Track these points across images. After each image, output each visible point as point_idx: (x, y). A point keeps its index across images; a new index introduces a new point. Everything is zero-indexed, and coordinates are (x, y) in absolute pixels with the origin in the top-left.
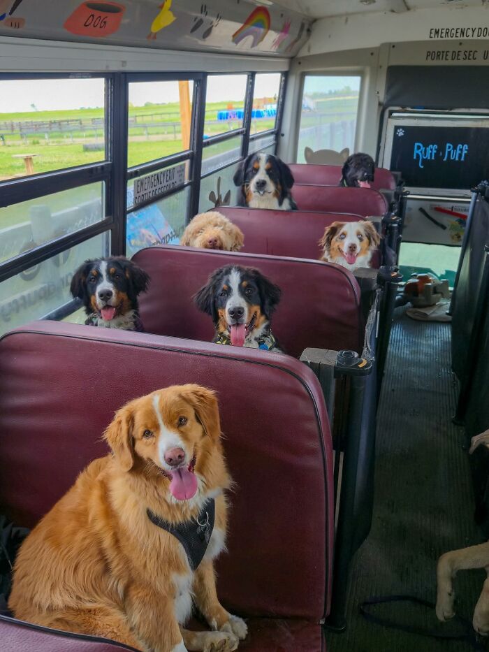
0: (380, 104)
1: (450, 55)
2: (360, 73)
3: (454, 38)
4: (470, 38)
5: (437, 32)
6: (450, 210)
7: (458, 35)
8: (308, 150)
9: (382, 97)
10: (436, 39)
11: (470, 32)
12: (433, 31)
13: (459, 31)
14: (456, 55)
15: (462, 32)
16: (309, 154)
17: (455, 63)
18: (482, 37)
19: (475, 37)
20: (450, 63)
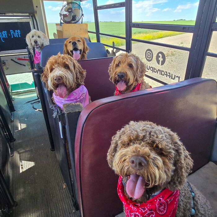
6: (24, 58)
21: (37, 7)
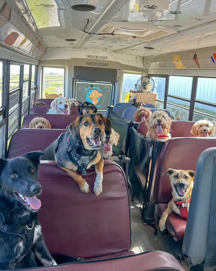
0: (72, 78)
1: (94, 64)
2: (64, 68)
3: (94, 59)
4: (99, 59)
5: (89, 56)
7: (96, 58)
8: (46, 94)
9: (73, 76)
10: (89, 58)
11: (99, 57)
12: (88, 56)
13: (96, 56)
14: (95, 64)
15: (97, 57)
16: (47, 95)
17: (95, 66)
18: (102, 59)
19: (101, 59)
20: (94, 66)
21: (119, 78)
